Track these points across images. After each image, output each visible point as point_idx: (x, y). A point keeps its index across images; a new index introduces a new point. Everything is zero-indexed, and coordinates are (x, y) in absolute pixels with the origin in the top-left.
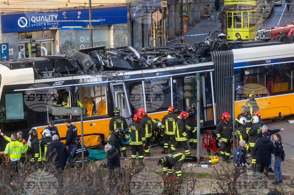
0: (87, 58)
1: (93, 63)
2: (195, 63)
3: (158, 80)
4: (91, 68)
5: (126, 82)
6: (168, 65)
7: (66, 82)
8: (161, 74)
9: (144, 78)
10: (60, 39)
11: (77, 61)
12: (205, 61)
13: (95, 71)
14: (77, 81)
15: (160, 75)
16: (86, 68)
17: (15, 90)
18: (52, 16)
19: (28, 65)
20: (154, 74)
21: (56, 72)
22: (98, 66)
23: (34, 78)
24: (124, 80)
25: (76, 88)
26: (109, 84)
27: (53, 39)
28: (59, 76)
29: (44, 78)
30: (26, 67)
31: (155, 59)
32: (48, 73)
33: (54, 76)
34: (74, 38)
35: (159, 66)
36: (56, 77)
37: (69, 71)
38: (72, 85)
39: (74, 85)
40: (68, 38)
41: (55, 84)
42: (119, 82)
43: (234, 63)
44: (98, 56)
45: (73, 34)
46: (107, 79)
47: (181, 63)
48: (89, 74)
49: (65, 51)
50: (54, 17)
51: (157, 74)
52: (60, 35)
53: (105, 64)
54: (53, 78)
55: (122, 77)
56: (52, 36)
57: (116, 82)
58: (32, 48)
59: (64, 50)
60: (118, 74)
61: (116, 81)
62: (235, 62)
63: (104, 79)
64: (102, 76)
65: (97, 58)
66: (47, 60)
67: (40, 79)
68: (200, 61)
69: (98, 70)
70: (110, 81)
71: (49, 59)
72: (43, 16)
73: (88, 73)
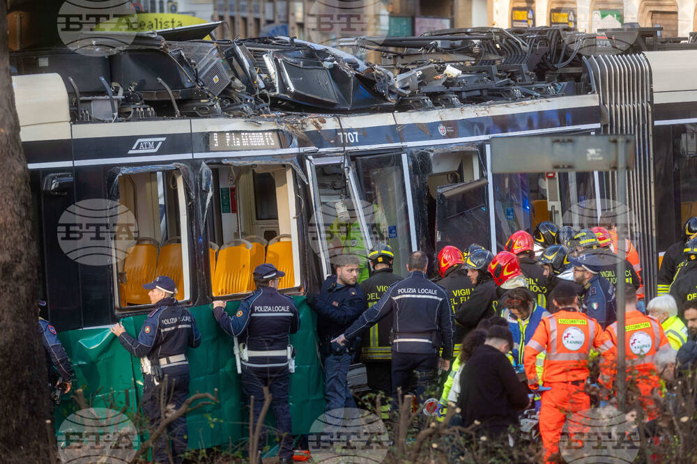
0: (212, 53)
2: (542, 94)
5: (353, 157)
8: (451, 130)
9: (404, 144)
11: (189, 60)
12: (568, 93)
13: (251, 107)
15: (449, 136)
20: (430, 130)
21: (128, 100)
22: (250, 88)
23: (69, 119)
24: (347, 148)
25: (205, 167)
26: (301, 159)
28: (147, 117)
32: (112, 101)
33: (124, 116)
36: (137, 118)
37: (176, 100)
38: (188, 156)
39: (197, 156)
41: (138, 148)
42: (332, 156)
44: (238, 49)
46: (295, 141)
47: (498, 95)
51: (442, 130)
54: (127, 121)
55: (334, 137)
57: (325, 154)
60: (321, 124)
61: (321, 150)
62: (656, 99)
63: (283, 139)
64: (275, 127)
65: (236, 56)
67: (87, 122)
70: (302, 150)
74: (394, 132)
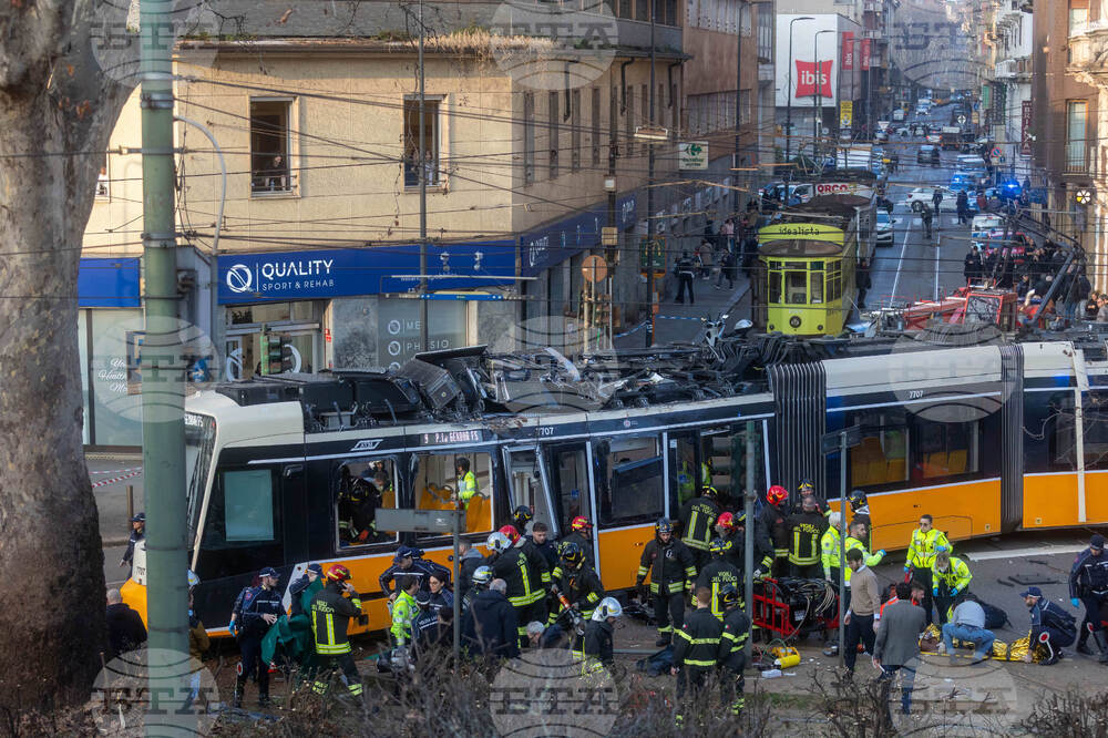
0: (442, 377)
1: (456, 391)
2: (724, 395)
3: (628, 439)
4: (452, 405)
5: (544, 445)
6: (653, 401)
7: (388, 442)
8: (635, 423)
9: (591, 435)
10: (336, 326)
11: (417, 384)
12: (751, 392)
13: (463, 414)
14: (414, 440)
15: (632, 427)
16: (438, 405)
17: (250, 462)
18: (318, 262)
19: (287, 394)
20: (618, 424)
21: (360, 413)
22: (471, 399)
23: (303, 430)
24: (539, 439)
25: (414, 458)
26: (499, 447)
27: (317, 326)
28: (369, 426)
29: (330, 428)
30: (281, 399)
31: (620, 384)
32: (340, 416)
33: (354, 425)
34: (374, 324)
35: (629, 401)
36: (360, 427)
37: (395, 413)
38: (402, 450)
39: (408, 450)
40: (357, 324)
41: (358, 447)
42: (526, 444)
43: (828, 396)
44: (470, 372)
45: (372, 313)
46: (496, 436)
47: (687, 396)
48: (446, 421)
49: (350, 359)
50: (322, 265)
51: (627, 424)
52: (337, 317)
53: (488, 394)
54: (354, 429)
55: (533, 431)
56: (316, 318)
57: (518, 445)
58: (271, 347)
59: (348, 355)
60: (523, 423)
61: (518, 441)
62: (830, 394)
63: (486, 435)
64: (480, 428)
65: (466, 378)
66: (337, 383)
67: (319, 432)
68: (739, 392)
69: (470, 411)
70: (501, 442)
71: (341, 379)
72: (292, 264)
73: (444, 418)
74: (583, 427)
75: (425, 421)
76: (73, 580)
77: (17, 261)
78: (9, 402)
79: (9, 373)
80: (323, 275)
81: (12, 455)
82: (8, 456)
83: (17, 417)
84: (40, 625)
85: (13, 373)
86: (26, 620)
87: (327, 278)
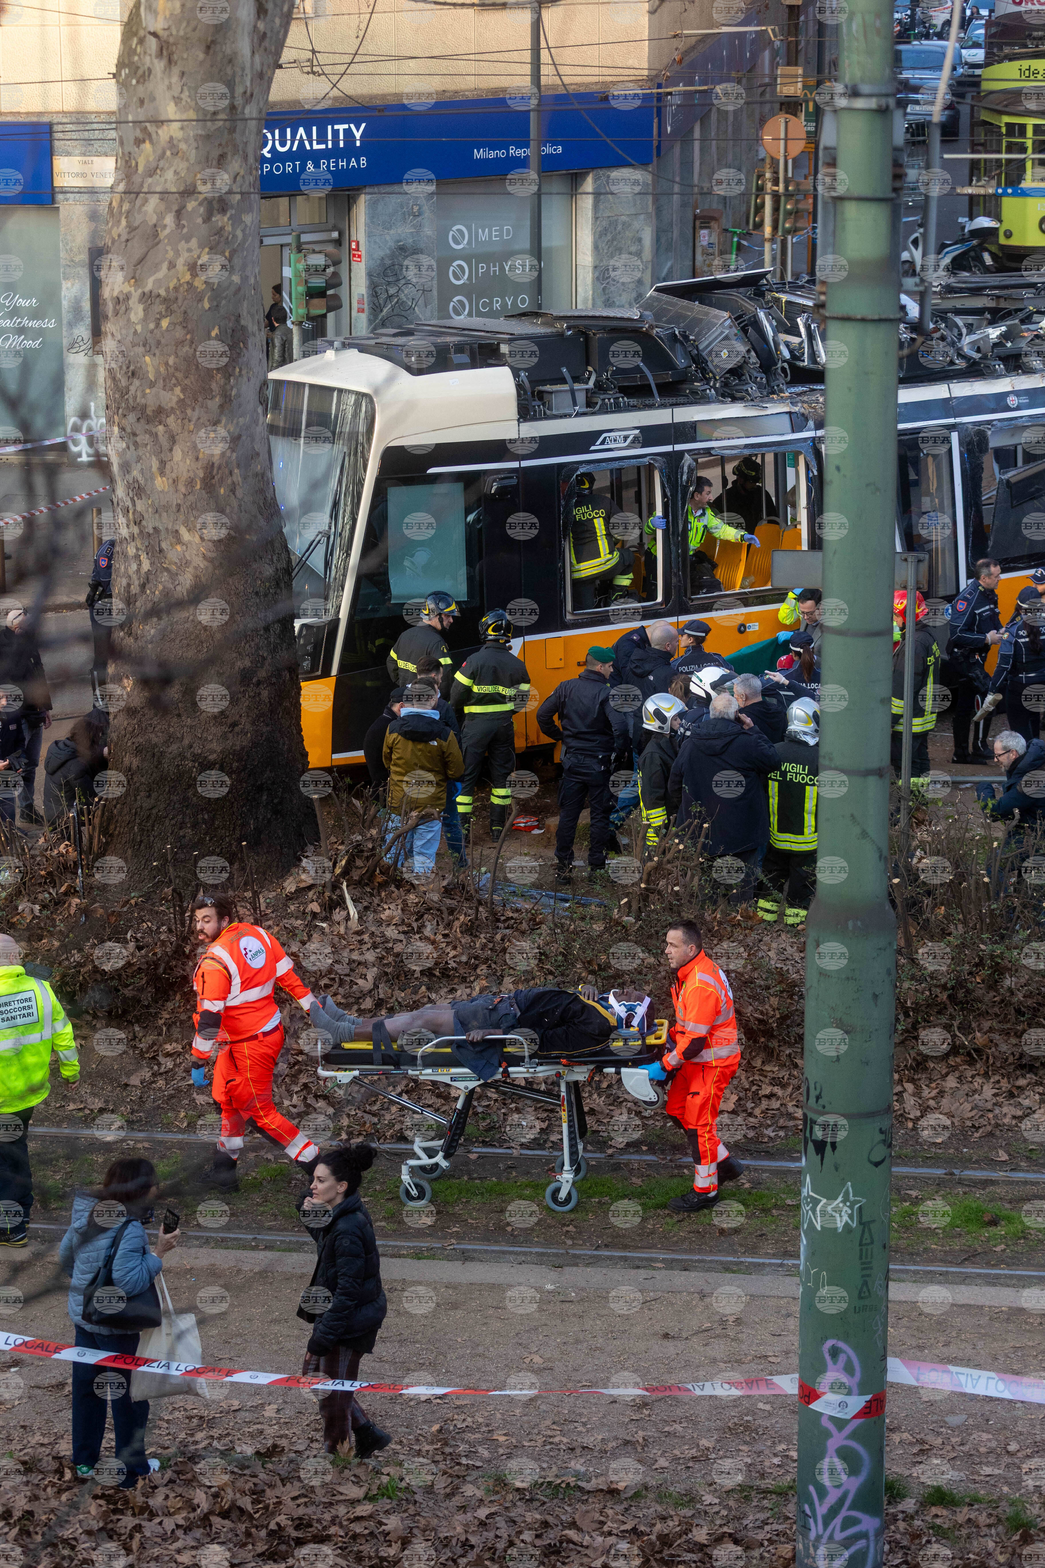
0: (721, 324)
1: (743, 348)
3: (1016, 427)
4: (739, 371)
7: (649, 436)
8: (1024, 400)
9: (958, 420)
10: (369, 235)
11: (686, 338)
13: (760, 387)
14: (690, 431)
15: (1020, 407)
16: (715, 372)
17: (432, 471)
18: (341, 127)
20: (999, 402)
21: (600, 387)
22: (768, 361)
23: (516, 417)
25: (688, 460)
26: (817, 443)
27: (335, 235)
28: (618, 408)
29: (555, 412)
30: (474, 364)
31: (994, 333)
32: (573, 392)
33: (592, 406)
34: (428, 231)
35: (1014, 362)
36: (605, 410)
37: (657, 385)
38: (668, 448)
39: (679, 447)
40: (403, 231)
41: (603, 443)
44: (762, 315)
45: (427, 214)
46: (811, 424)
48: (734, 399)
49: (392, 291)
50: (348, 133)
51: (1012, 401)
52: (373, 218)
53: (791, 352)
54: (593, 414)
56: (332, 221)
59: (389, 283)
63: (797, 422)
64: (786, 409)
65: (756, 324)
66: (561, 335)
67: (540, 419)
69: (769, 381)
70: (820, 433)
71: (569, 328)
72: (301, 131)
73: (730, 393)
74: (946, 407)
75: (699, 399)
76: (262, 674)
77: (174, 130)
78: (157, 372)
79: (158, 325)
80: (350, 150)
81: (163, 463)
82: (155, 464)
83: (171, 398)
84: (212, 751)
85: (165, 323)
86: (186, 742)
87: (356, 153)
